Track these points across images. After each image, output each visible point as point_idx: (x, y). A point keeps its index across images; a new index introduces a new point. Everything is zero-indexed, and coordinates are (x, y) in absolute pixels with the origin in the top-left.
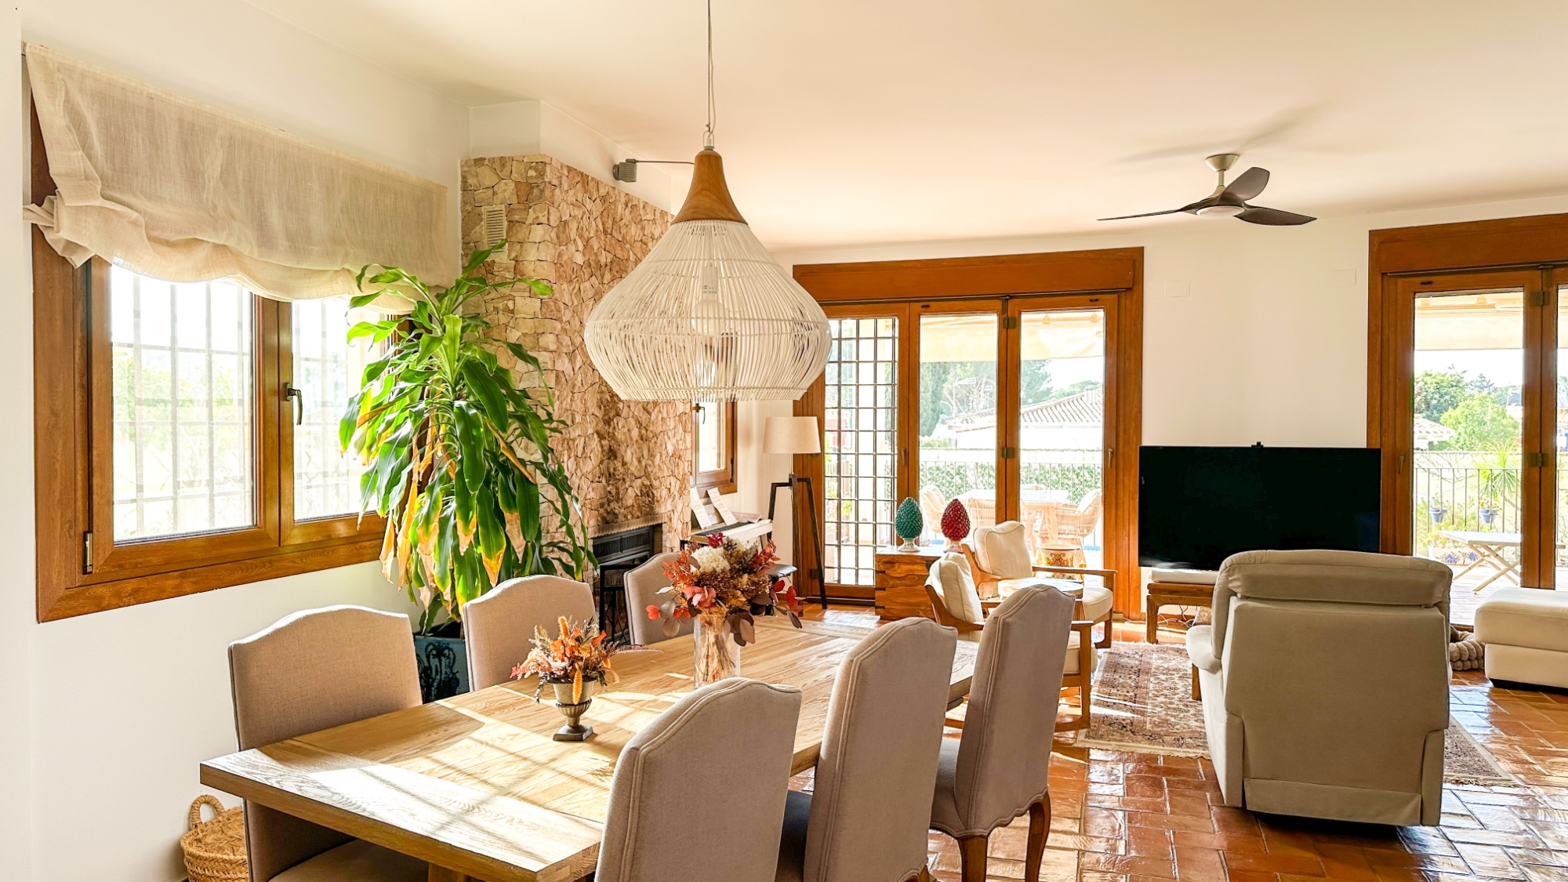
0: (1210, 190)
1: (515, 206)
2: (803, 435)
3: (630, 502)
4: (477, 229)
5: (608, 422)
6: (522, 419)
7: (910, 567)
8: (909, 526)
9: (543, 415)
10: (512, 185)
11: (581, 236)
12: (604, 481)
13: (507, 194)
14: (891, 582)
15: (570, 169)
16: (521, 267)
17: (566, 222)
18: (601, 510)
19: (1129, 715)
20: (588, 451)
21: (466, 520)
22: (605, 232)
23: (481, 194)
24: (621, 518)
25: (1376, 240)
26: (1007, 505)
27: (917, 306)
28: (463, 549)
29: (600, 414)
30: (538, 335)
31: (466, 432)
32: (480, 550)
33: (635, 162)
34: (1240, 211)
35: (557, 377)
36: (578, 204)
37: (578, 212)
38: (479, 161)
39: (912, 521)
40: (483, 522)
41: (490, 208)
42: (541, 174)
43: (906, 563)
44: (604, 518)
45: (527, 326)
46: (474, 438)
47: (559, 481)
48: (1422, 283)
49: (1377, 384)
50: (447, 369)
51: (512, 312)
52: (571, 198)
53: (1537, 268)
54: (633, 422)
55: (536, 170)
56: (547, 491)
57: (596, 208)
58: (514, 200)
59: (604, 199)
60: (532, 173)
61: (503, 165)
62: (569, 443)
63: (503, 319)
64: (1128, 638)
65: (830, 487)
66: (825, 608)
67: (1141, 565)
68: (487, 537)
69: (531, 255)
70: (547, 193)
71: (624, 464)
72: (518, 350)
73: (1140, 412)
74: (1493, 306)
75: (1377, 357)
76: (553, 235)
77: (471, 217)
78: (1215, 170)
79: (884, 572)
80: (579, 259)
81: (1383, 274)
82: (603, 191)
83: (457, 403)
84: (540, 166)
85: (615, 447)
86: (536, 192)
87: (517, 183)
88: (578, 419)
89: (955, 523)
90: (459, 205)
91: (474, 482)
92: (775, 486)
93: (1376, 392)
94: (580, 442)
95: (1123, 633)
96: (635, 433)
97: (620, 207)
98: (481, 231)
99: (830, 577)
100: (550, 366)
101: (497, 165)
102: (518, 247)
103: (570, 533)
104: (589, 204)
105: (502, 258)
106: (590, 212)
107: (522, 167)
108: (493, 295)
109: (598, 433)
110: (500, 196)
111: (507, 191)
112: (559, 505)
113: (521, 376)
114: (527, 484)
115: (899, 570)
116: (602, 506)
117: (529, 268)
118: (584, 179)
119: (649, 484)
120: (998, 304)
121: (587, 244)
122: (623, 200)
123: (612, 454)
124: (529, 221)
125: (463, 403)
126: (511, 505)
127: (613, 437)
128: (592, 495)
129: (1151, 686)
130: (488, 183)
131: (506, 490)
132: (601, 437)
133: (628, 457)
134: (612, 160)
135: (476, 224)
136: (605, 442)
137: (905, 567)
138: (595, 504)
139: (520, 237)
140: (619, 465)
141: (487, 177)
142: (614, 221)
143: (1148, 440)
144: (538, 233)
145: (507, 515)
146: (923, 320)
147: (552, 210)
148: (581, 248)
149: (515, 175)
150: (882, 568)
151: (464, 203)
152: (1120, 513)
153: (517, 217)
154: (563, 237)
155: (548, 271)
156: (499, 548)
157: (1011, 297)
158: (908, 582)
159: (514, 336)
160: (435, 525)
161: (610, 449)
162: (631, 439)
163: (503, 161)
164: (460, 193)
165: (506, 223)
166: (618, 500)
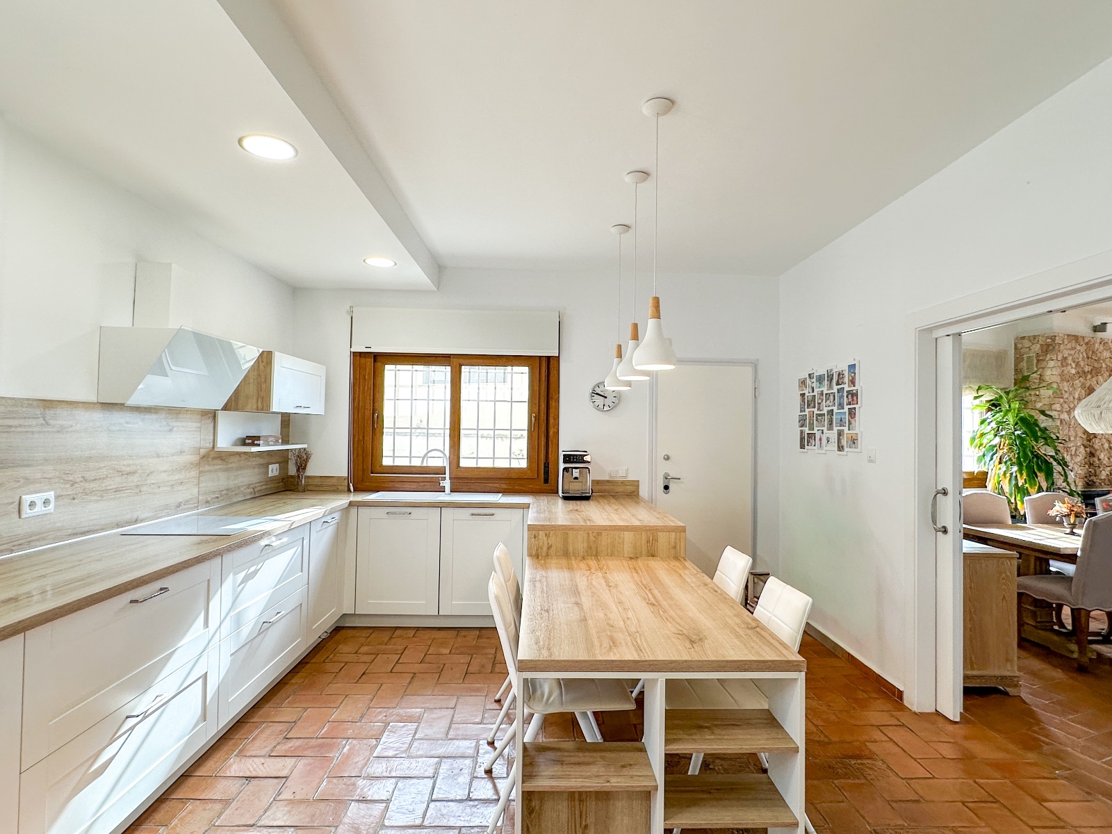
1: (1040, 354)
3: (1103, 477)
4: (1021, 364)
5: (1089, 441)
6: (1045, 438)
9: (1055, 437)
10: (1038, 346)
11: (1074, 362)
12: (1087, 466)
13: (1036, 350)
15: (1068, 335)
16: (1042, 378)
17: (1066, 358)
18: (1086, 479)
20: (1078, 453)
21: (1021, 474)
22: (1088, 358)
23: (1024, 350)
24: (1097, 484)
28: (1020, 484)
29: (1084, 437)
30: (1051, 405)
31: (1022, 444)
32: (1027, 485)
33: (1106, 322)
35: (1061, 421)
36: (1073, 349)
37: (1072, 352)
38: (1023, 338)
40: (1028, 475)
41: (1027, 355)
42: (1054, 340)
44: (1087, 483)
45: (1046, 401)
46: (1025, 445)
47: (1063, 463)
50: (1012, 420)
51: (1038, 395)
52: (1069, 346)
54: (1104, 440)
55: (1051, 339)
56: (1057, 468)
57: (1083, 349)
58: (1040, 352)
59: (1087, 344)
60: (1049, 340)
61: (1035, 339)
62: (1067, 449)
63: (1033, 398)
68: (1030, 481)
69: (1048, 372)
70: (1057, 347)
71: (1099, 460)
72: (1043, 412)
76: (1059, 364)
77: (1018, 360)
80: (1073, 371)
82: (1086, 340)
83: (1016, 433)
84: (1053, 338)
85: (1093, 451)
86: (1051, 348)
87: (1041, 345)
88: (1072, 439)
90: (1013, 356)
91: (1025, 461)
94: (1074, 449)
96: (1106, 446)
97: (1097, 346)
98: (1024, 364)
100: (1057, 417)
101: (1032, 339)
102: (1041, 370)
103: (1068, 484)
104: (1078, 348)
105: (1034, 375)
106: (1079, 351)
107: (1044, 339)
108: (1029, 389)
109: (1083, 445)
110: (1033, 351)
111: (1037, 348)
112: (1063, 473)
113: (1043, 422)
114: (1048, 464)
116: (1086, 477)
117: (1047, 378)
118: (1076, 338)
121: (1078, 364)
122: (1098, 341)
123: (1092, 455)
124: (1047, 359)
125: (1019, 432)
126: (1040, 469)
127: (1092, 447)
128: (1080, 472)
130: (1027, 346)
131: (1038, 464)
132: (1085, 447)
133: (1102, 456)
134: (1092, 323)
135: (1020, 362)
136: (1087, 449)
138: (1082, 476)
139: (1042, 366)
140: (1096, 459)
141: (1026, 343)
142: (1093, 352)
144: (1052, 363)
145: (1038, 474)
147: (1059, 353)
148: (1074, 366)
149: (1040, 342)
151: (1015, 354)
153: (1041, 358)
154: (1064, 364)
155: (1057, 379)
156: (1036, 485)
159: (1039, 405)
160: (1008, 475)
161: (1091, 453)
162: (1103, 448)
163: (1035, 337)
164: (1013, 351)
165: (1035, 361)
166: (1095, 476)
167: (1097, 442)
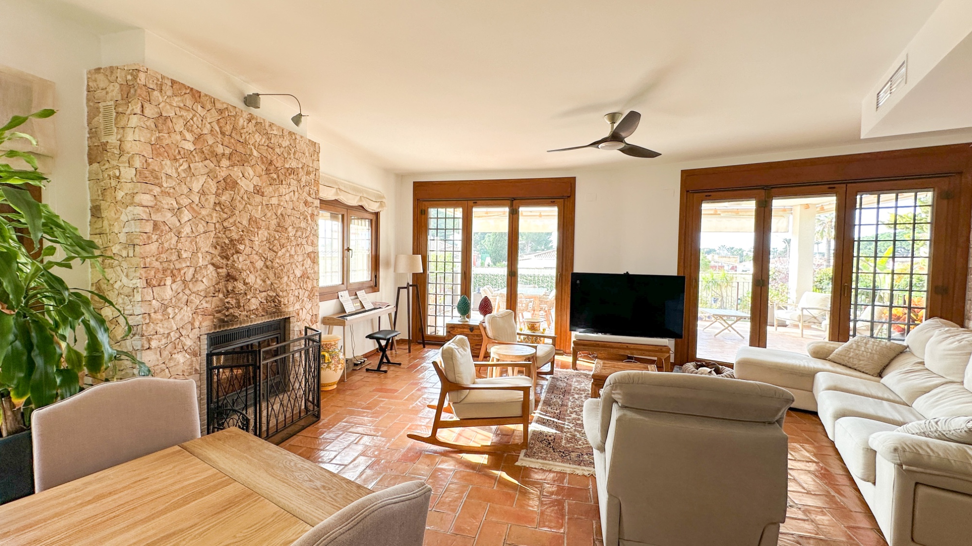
0: (607, 133)
1: (120, 102)
2: (412, 264)
3: (253, 307)
4: (96, 119)
5: (226, 257)
7: (462, 330)
8: (464, 308)
10: (117, 86)
11: (190, 131)
12: (221, 296)
13: (114, 93)
15: (173, 82)
16: (123, 146)
17: (168, 118)
18: (217, 315)
19: (553, 431)
22: (223, 133)
23: (99, 94)
24: (242, 318)
25: (685, 175)
26: (512, 301)
27: (471, 203)
29: (215, 252)
30: (133, 195)
33: (258, 95)
34: (622, 146)
35: (156, 225)
36: (187, 109)
37: (185, 114)
38: (97, 70)
41: (104, 104)
42: (135, 78)
43: (460, 328)
44: (220, 320)
45: (127, 188)
48: (706, 196)
49: (683, 245)
51: (118, 178)
52: (176, 103)
53: (763, 189)
54: (256, 257)
55: (132, 74)
57: (211, 116)
58: (119, 98)
59: (221, 112)
60: (129, 77)
61: (112, 73)
63: (114, 183)
64: (564, 366)
65: (431, 289)
66: (424, 347)
67: (571, 330)
69: (130, 136)
71: (246, 284)
73: (573, 256)
74: (720, 214)
75: (683, 232)
76: (151, 124)
77: (92, 111)
78: (609, 123)
79: (449, 330)
80: (188, 146)
81: (687, 191)
84: (135, 72)
85: (235, 273)
86: (132, 91)
87: (121, 85)
89: (486, 307)
90: (85, 101)
92: (399, 289)
93: (683, 249)
95: (562, 362)
96: (259, 264)
98: (100, 120)
99: (430, 331)
100: (144, 217)
101: (108, 73)
102: (121, 131)
104: (201, 111)
105: (113, 140)
106: (203, 117)
107: (123, 74)
108: (107, 166)
109: (213, 264)
110: (110, 94)
111: (115, 91)
116: (219, 312)
117: (127, 146)
118: (193, 93)
119: (275, 294)
120: (509, 202)
121: (198, 137)
122: (245, 117)
123: (231, 277)
124: (128, 112)
127: (232, 267)
128: (205, 305)
129: (570, 403)
130: (102, 85)
132: (218, 267)
133: (250, 280)
134: (242, 93)
135: (95, 116)
136: (222, 271)
138: (210, 311)
139: (122, 124)
140: (239, 284)
141: (102, 81)
142: (234, 128)
143: (577, 270)
144: (134, 121)
146: (474, 210)
147: (148, 105)
148: (190, 139)
149: (119, 79)
150: (449, 328)
151: (88, 100)
152: (563, 304)
153: (120, 110)
154: (164, 128)
157: (515, 199)
159: (120, 195)
161: (228, 275)
162: (254, 268)
163: (112, 69)
164: (86, 93)
165: (115, 114)
166: (239, 307)
167: (241, 259)
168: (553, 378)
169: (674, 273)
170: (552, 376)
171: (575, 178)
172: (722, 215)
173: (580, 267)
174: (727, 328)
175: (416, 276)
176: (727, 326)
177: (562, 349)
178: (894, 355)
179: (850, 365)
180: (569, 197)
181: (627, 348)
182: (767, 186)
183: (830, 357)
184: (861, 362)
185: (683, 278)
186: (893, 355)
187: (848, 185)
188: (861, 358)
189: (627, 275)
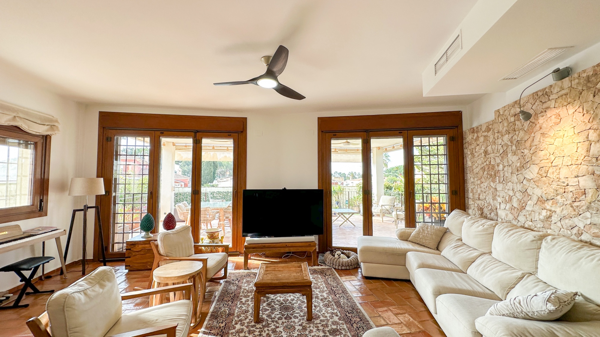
2: (92, 187)
7: (144, 246)
14: (134, 254)
25: (320, 121)
27: (158, 133)
34: (276, 84)
39: (148, 224)
43: (141, 244)
48: (334, 135)
49: (321, 168)
53: (365, 131)
64: (236, 267)
67: (244, 236)
73: (246, 177)
75: (321, 159)
78: (265, 65)
79: (130, 249)
81: (322, 132)
89: (170, 222)
92: (75, 211)
115: (138, 248)
120: (193, 133)
137: (140, 246)
143: (249, 187)
146: (163, 139)
150: (129, 247)
157: (198, 132)
158: (142, 253)
168: (226, 282)
169: (316, 187)
170: (226, 280)
171: (246, 118)
172: (339, 152)
173: (251, 185)
174: (346, 221)
175: (99, 198)
176: (346, 219)
177: (238, 250)
178: (443, 234)
179: (421, 243)
180: (242, 132)
181: (286, 246)
182: (367, 130)
183: (410, 239)
184: (427, 241)
185: (323, 190)
186: (441, 234)
187: (408, 131)
188: (426, 238)
189: (285, 189)
